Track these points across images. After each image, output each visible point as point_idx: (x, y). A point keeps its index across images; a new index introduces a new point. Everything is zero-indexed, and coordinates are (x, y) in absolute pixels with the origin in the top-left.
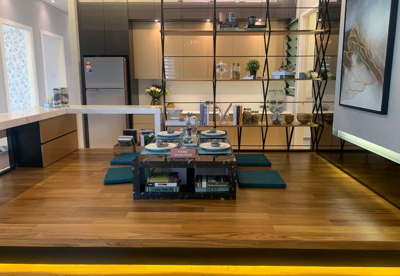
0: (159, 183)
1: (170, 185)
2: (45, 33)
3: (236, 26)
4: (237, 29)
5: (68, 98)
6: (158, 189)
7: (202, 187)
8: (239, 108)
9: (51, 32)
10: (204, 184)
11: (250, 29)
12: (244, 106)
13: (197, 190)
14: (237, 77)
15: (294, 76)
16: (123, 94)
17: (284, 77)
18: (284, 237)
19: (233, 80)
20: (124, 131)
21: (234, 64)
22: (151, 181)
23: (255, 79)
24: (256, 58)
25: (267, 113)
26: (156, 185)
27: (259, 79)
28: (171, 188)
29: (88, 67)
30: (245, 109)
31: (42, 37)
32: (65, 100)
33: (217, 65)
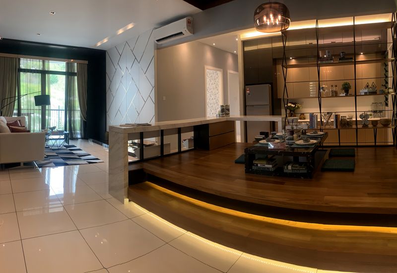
0: (261, 164)
1: (267, 166)
2: (230, 72)
3: (331, 59)
4: (332, 61)
5: (229, 111)
6: (260, 168)
7: (288, 169)
8: (337, 117)
9: (234, 71)
10: (290, 167)
11: (341, 61)
12: (342, 115)
13: (285, 171)
14: (335, 94)
15: (376, 93)
16: (268, 109)
17: (368, 94)
18: (326, 204)
19: (332, 96)
20: (260, 133)
21: (332, 86)
22: (256, 162)
23: (346, 95)
24: (347, 81)
25: (358, 119)
26: (259, 165)
27: (351, 95)
28: (268, 168)
29: (248, 92)
30: (342, 117)
31: (228, 74)
32: (227, 112)
33: (321, 87)
